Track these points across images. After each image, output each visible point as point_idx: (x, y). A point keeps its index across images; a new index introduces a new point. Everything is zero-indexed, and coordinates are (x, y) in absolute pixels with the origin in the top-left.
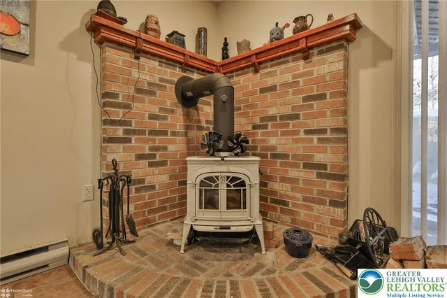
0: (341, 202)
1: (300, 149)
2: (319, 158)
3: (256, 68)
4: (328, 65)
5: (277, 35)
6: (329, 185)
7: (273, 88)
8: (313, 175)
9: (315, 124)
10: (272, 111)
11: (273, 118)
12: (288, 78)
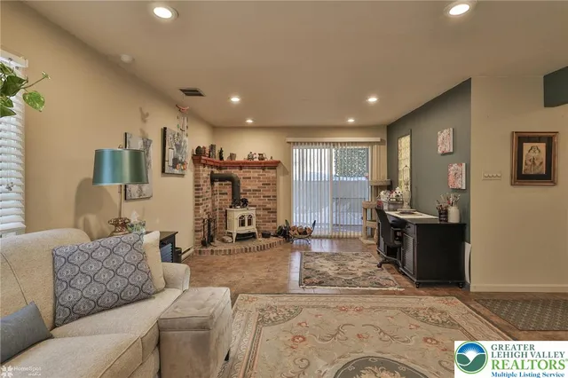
0: (275, 221)
1: (261, 203)
2: (268, 206)
3: (241, 168)
4: (271, 174)
5: (250, 157)
6: (272, 215)
7: (250, 178)
8: (266, 212)
9: (267, 194)
10: (249, 188)
11: (250, 190)
12: (256, 175)
